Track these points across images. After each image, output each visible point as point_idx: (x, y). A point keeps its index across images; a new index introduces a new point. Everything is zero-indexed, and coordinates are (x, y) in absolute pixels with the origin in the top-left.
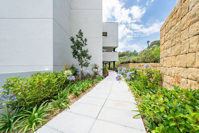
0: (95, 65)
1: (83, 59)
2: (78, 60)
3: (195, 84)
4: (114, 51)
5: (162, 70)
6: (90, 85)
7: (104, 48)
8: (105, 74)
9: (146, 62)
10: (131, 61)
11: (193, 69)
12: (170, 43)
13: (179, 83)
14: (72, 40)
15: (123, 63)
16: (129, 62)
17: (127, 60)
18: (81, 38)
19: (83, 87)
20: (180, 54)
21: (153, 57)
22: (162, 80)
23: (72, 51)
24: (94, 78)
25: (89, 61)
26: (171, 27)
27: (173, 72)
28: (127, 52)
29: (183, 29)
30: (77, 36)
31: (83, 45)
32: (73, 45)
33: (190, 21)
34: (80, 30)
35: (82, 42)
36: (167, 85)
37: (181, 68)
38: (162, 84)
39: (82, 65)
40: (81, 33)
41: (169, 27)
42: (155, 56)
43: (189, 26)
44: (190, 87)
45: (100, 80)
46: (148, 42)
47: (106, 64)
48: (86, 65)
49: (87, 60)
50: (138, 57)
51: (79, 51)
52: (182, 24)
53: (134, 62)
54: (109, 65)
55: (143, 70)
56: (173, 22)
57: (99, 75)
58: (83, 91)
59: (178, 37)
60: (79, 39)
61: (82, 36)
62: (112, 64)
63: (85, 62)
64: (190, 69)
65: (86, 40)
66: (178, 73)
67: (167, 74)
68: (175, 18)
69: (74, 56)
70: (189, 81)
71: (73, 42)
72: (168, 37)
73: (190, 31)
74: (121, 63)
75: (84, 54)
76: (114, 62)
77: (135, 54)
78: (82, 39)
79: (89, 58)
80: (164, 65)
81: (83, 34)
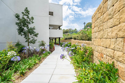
0: (42, 42)
1: (30, 36)
2: (25, 37)
3: (111, 60)
4: (59, 29)
5: (93, 47)
6: (37, 62)
7: (50, 25)
8: (52, 49)
9: (83, 40)
10: (73, 37)
11: (110, 49)
12: (97, 29)
13: (103, 58)
14: (17, 17)
15: (66, 39)
16: (71, 38)
17: (69, 36)
18: (27, 15)
19: (30, 65)
20: (103, 38)
21: (87, 36)
22: (93, 55)
23: (18, 28)
24: (41, 54)
25: (36, 38)
26: (98, 18)
27: (99, 50)
28: (70, 30)
29: (104, 21)
30: (23, 13)
31: (29, 23)
32: (18, 22)
33: (108, 17)
34: (27, 8)
35: (28, 20)
36: (96, 58)
37: (103, 48)
38: (93, 57)
39: (29, 42)
40: (27, 11)
41: (97, 17)
42: (89, 36)
43: (107, 20)
44: (108, 61)
45: (46, 55)
46: (85, 23)
47: (52, 39)
48: (34, 42)
49: (34, 37)
50: (78, 35)
51: (25, 28)
52: (104, 17)
53: (75, 39)
54: (56, 40)
55: (81, 46)
56: (99, 15)
57: (46, 51)
58: (30, 69)
59: (102, 26)
60: (25, 17)
61: (29, 14)
62: (58, 40)
63: (32, 39)
64: (108, 49)
65: (33, 18)
66: (102, 51)
67: (96, 50)
68: (100, 12)
69: (20, 33)
70: (108, 57)
71: (19, 19)
72: (96, 24)
73: (108, 24)
74: (65, 39)
75: (31, 31)
76: (59, 38)
77: (76, 31)
78: (28, 17)
79: (36, 35)
80: (94, 44)
81: (30, 13)
